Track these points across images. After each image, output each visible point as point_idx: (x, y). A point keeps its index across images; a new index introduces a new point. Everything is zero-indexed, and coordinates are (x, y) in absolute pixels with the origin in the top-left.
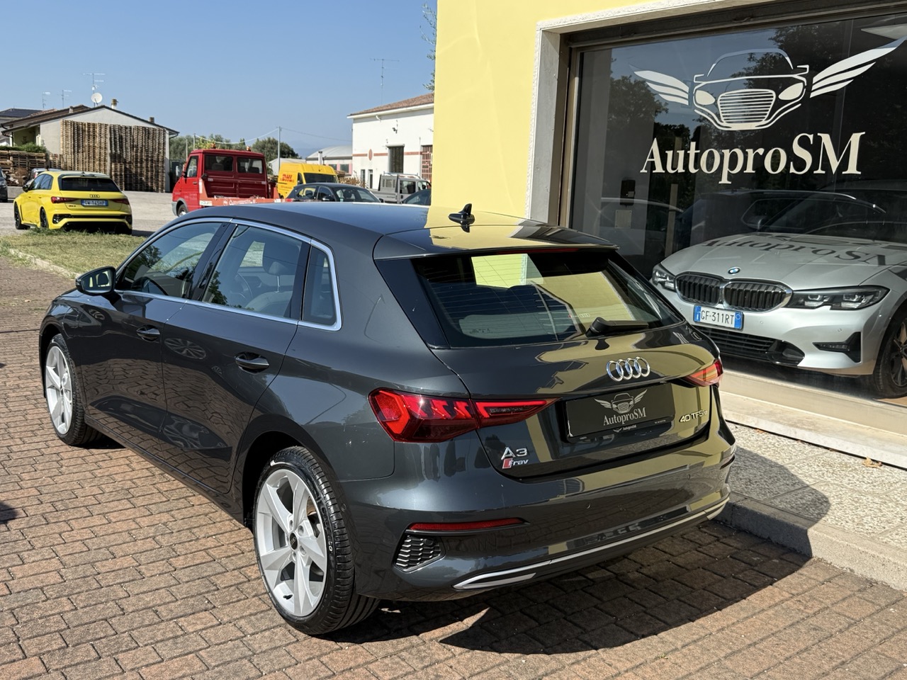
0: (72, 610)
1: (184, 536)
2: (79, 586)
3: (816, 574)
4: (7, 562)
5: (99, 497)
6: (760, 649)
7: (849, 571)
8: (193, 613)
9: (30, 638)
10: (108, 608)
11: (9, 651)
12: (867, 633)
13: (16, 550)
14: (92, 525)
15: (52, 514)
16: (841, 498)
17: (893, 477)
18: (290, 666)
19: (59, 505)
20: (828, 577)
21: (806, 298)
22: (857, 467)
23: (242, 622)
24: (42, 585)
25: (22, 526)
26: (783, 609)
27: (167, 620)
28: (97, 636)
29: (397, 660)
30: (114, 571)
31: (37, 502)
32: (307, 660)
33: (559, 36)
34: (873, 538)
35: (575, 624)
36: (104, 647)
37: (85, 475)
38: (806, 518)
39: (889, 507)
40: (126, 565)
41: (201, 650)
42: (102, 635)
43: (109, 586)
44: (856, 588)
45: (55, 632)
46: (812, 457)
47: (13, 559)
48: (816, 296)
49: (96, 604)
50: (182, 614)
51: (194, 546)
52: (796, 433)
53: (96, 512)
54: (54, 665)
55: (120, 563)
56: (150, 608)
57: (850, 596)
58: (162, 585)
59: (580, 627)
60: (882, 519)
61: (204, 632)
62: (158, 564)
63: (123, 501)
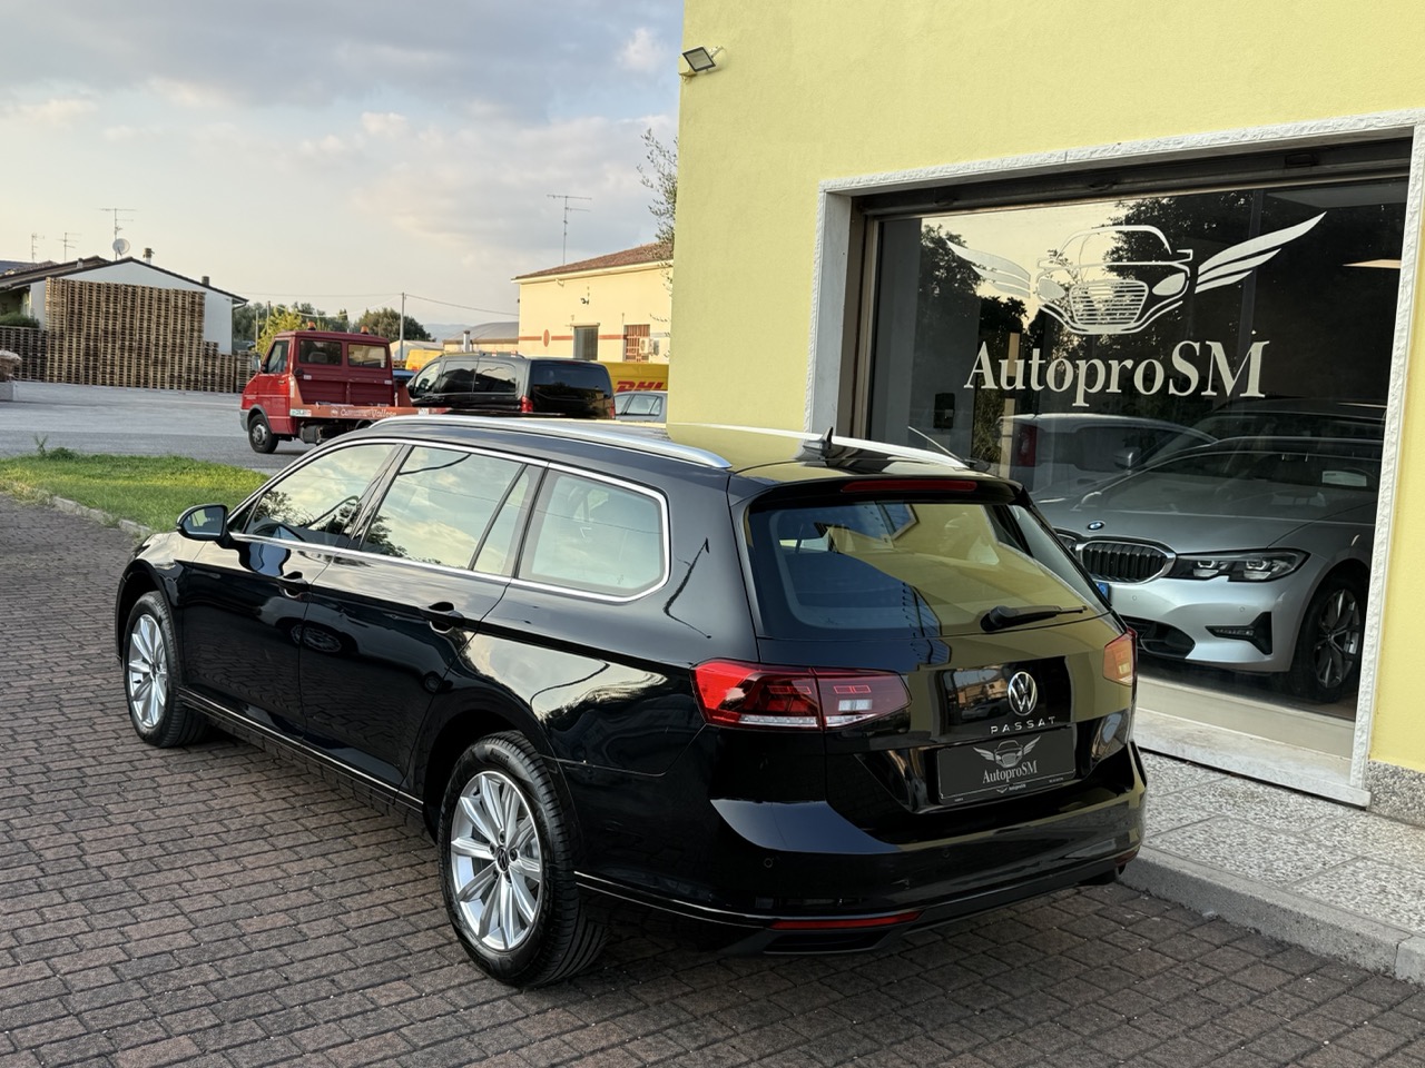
0: (219, 980)
1: (351, 887)
2: (220, 950)
3: (1210, 936)
4: (115, 920)
5: (224, 836)
6: (1135, 1027)
7: (1253, 931)
8: (383, 983)
9: (171, 1013)
10: (267, 977)
11: (147, 1029)
12: (1275, 1007)
13: (124, 905)
14: (221, 872)
15: (162, 859)
16: (1244, 837)
17: (1315, 810)
18: (522, 1047)
19: (170, 846)
20: (1225, 940)
21: (1195, 565)
22: (1267, 798)
23: (451, 993)
24: (170, 948)
25: (125, 874)
26: (1166, 978)
27: (349, 992)
28: (260, 1011)
29: (662, 1038)
30: (265, 931)
31: (138, 843)
32: (544, 1040)
33: (850, 200)
34: (1285, 888)
35: (892, 997)
36: (273, 1024)
37: (196, 807)
38: (1195, 863)
39: (1308, 849)
40: (279, 924)
41: (401, 1027)
42: (266, 1009)
43: (263, 950)
44: (1262, 953)
45: (202, 1006)
46: (1206, 784)
47: (122, 916)
48: (1209, 563)
49: (249, 973)
50: (368, 984)
51: (368, 899)
52: (1184, 751)
53: (224, 857)
54: (211, 1044)
55: (269, 922)
56: (323, 976)
57: (1254, 964)
58: (334, 949)
59: (900, 1001)
60: (1299, 864)
61: (401, 1005)
62: (324, 921)
63: (258, 842)
